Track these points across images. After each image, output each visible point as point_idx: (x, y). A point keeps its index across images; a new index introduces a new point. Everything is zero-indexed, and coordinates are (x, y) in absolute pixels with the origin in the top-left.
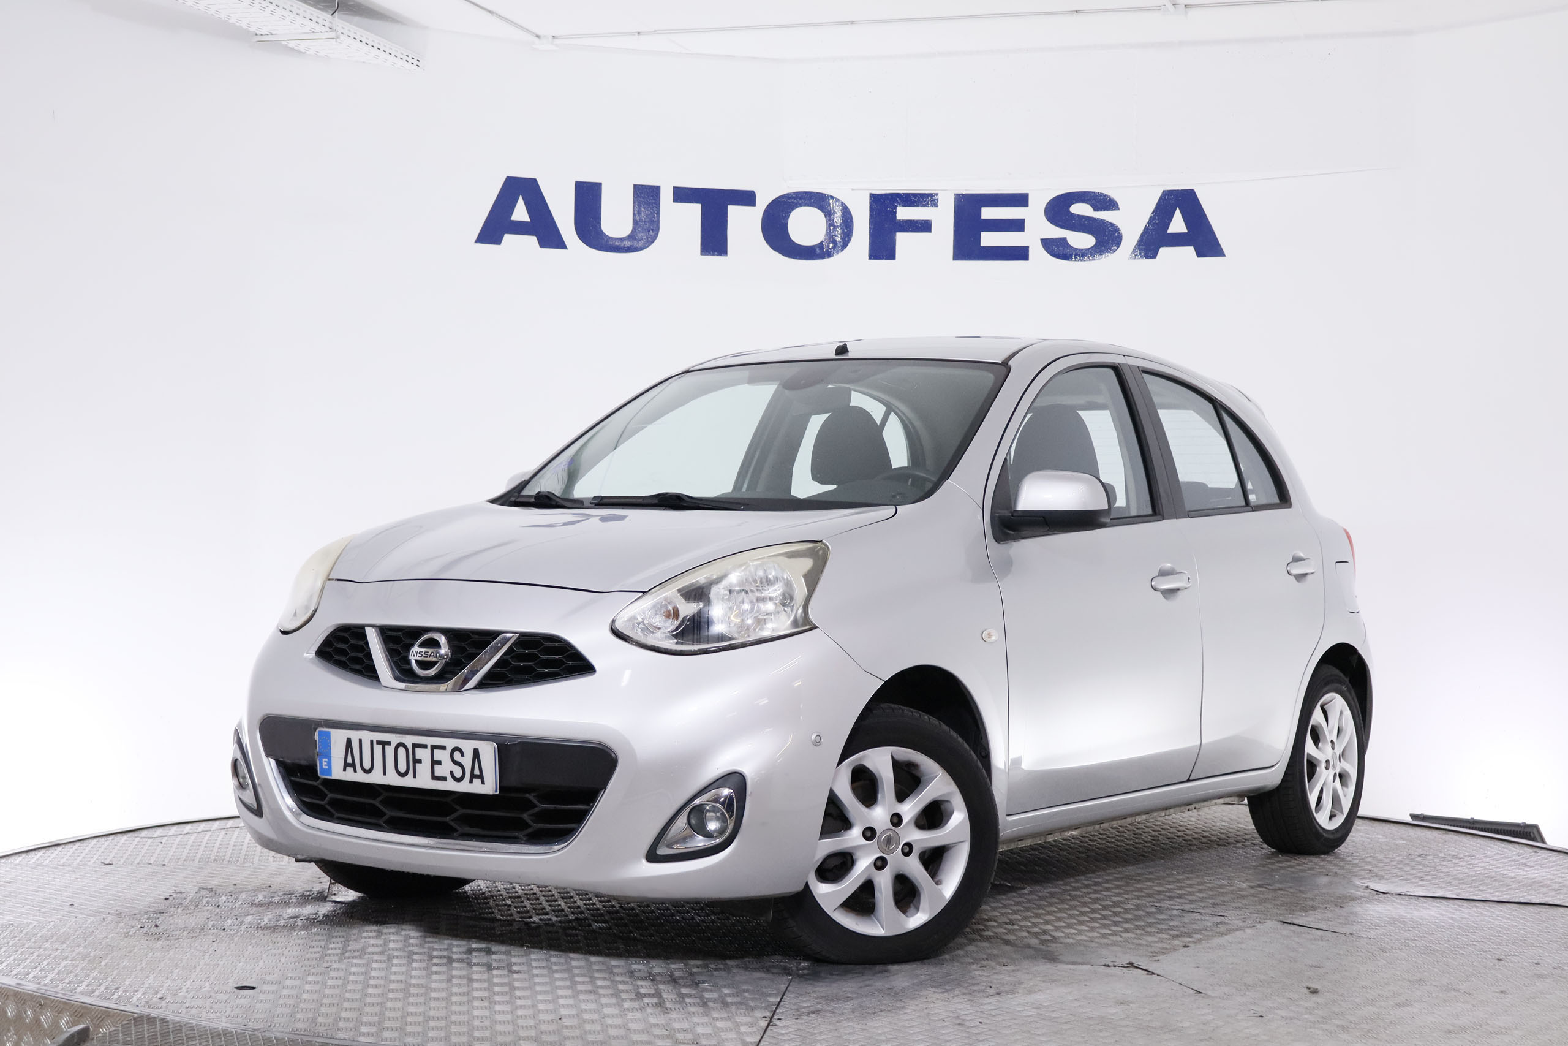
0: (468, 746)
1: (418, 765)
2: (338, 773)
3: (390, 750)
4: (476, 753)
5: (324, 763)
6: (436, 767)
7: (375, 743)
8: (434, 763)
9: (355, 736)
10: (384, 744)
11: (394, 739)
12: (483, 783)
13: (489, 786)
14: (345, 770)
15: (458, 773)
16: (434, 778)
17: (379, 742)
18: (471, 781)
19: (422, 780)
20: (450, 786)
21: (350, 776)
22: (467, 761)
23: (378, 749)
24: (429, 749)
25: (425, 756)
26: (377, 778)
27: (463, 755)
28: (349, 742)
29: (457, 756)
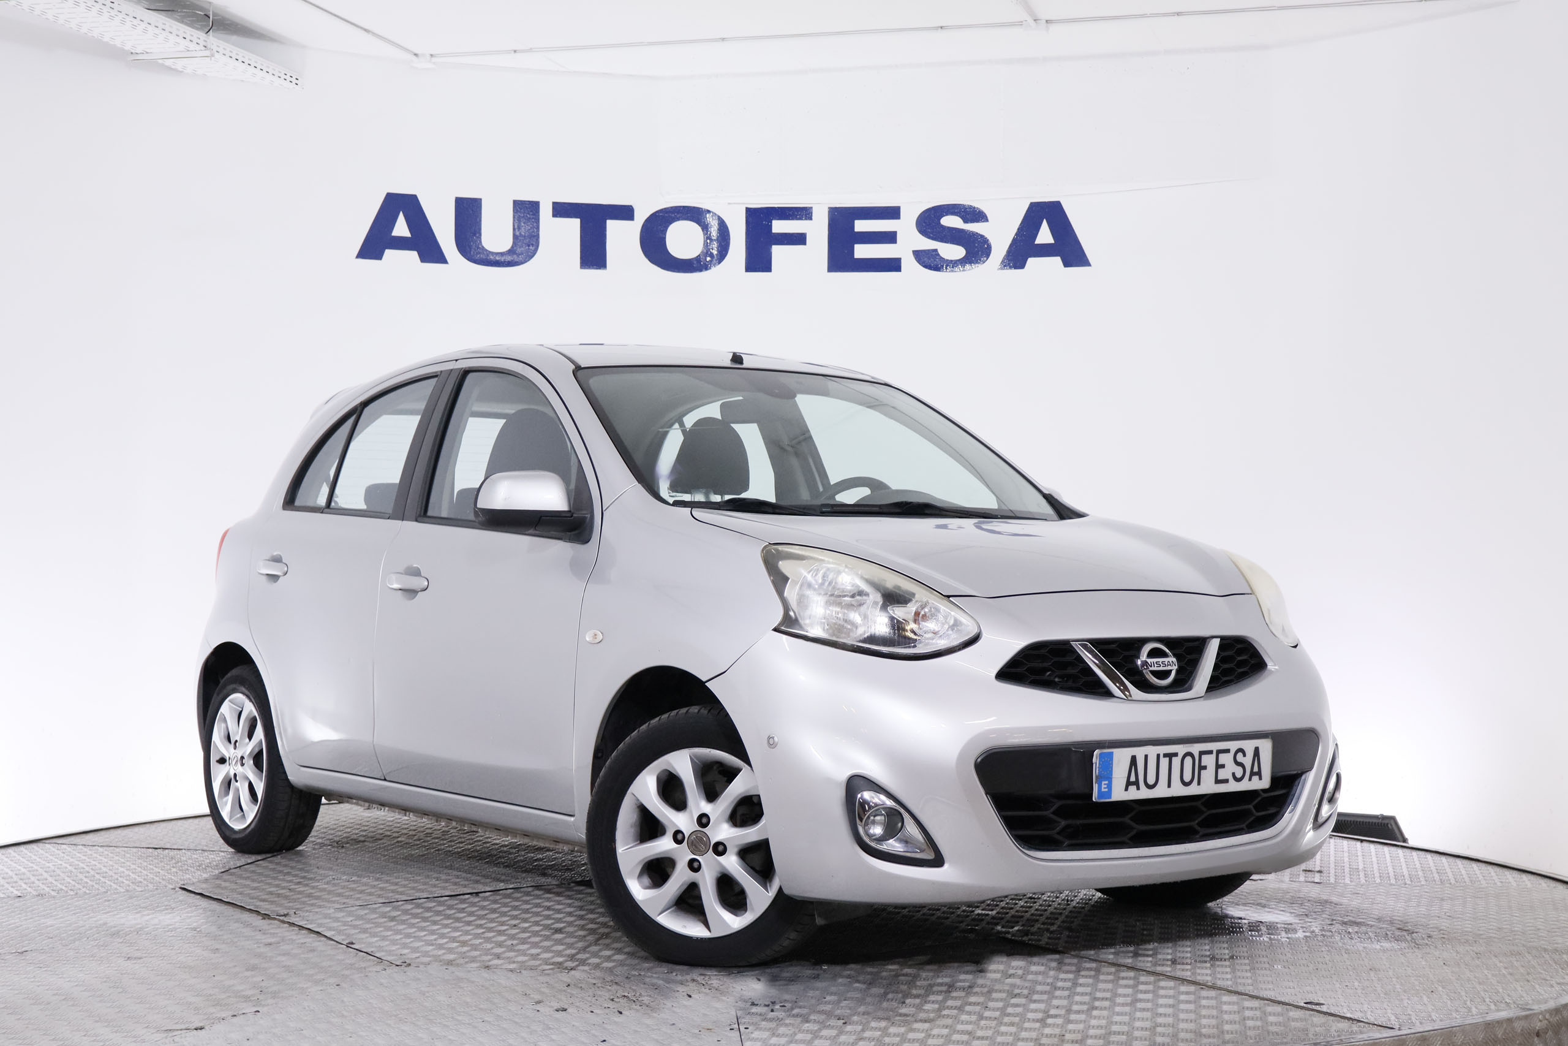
0: (1249, 746)
1: (1203, 772)
2: (1119, 793)
3: (1176, 761)
4: (1256, 752)
5: (1103, 786)
7: (1161, 756)
8: (1219, 766)
9: (1140, 752)
10: (1170, 756)
11: (1181, 749)
12: (1260, 778)
13: (1264, 783)
14: (1126, 789)
15: (1239, 773)
16: (1218, 781)
17: (1165, 755)
18: (1250, 779)
19: (1206, 786)
20: (1233, 787)
21: (1133, 794)
22: (1248, 761)
23: (1164, 762)
24: (1214, 755)
25: (1209, 761)
26: (1161, 791)
27: (1244, 755)
28: (1134, 760)
29: (1240, 757)
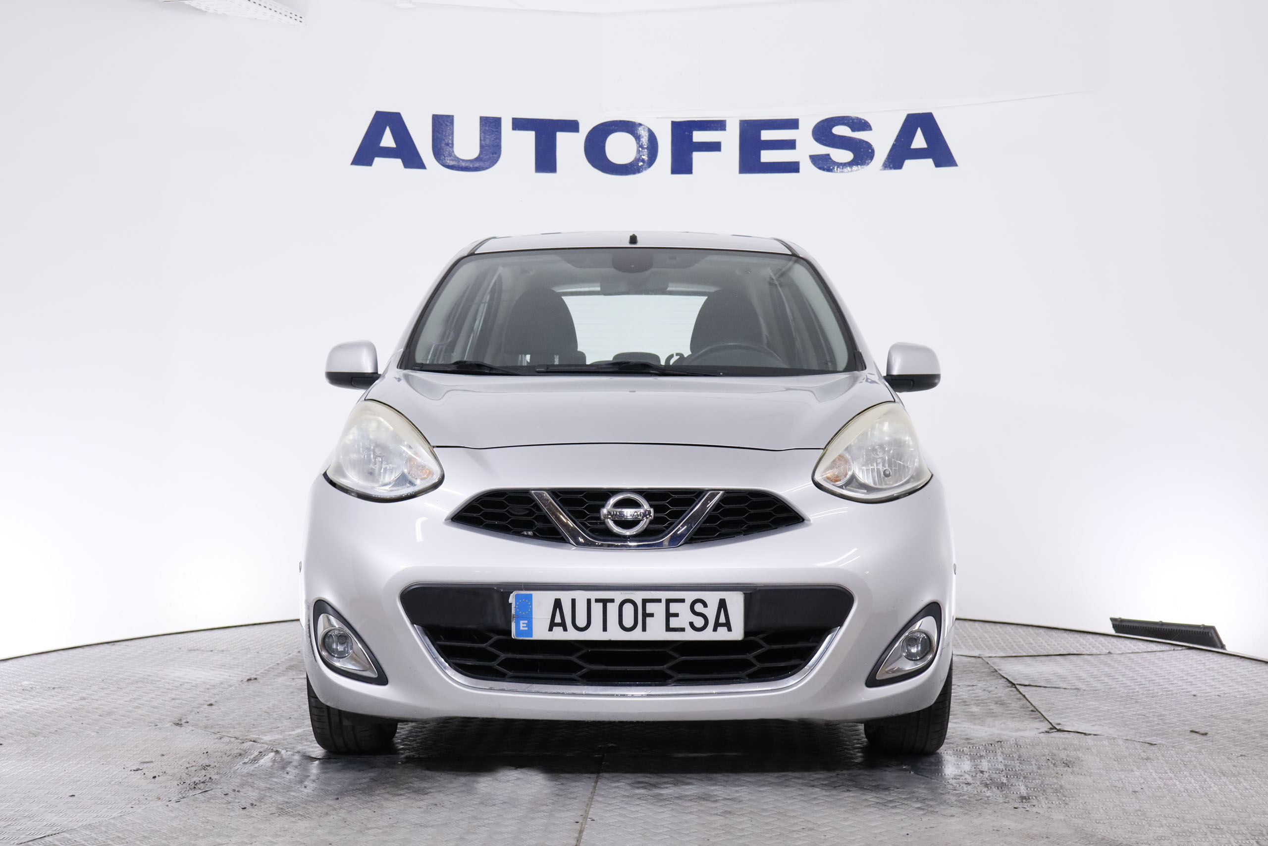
0: (713, 598)
1: (648, 619)
2: (541, 632)
3: (612, 609)
4: (722, 604)
5: (521, 625)
6: (672, 619)
7: (593, 601)
8: (669, 615)
9: (566, 597)
10: (605, 602)
11: (619, 596)
12: (730, 629)
13: (737, 633)
14: (551, 629)
15: (699, 622)
16: (668, 629)
17: (597, 601)
18: (715, 630)
19: (656, 632)
20: (690, 636)
21: (558, 634)
22: (711, 612)
23: (597, 608)
24: (663, 605)
25: (658, 610)
26: (595, 634)
27: (705, 605)
28: (558, 604)
29: (699, 607)
